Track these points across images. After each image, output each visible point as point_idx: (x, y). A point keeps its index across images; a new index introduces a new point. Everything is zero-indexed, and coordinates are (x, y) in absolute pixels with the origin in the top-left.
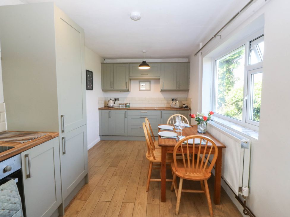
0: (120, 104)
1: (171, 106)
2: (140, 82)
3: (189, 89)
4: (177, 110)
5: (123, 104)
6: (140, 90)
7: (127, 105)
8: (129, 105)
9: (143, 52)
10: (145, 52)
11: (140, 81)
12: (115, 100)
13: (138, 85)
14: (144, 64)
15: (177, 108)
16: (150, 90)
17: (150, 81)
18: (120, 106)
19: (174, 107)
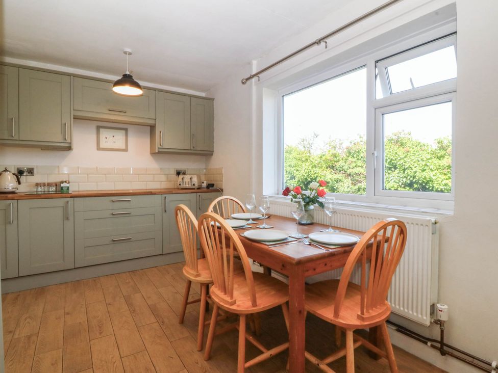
0: (37, 185)
1: (180, 185)
2: (101, 130)
3: (213, 151)
4: (197, 193)
5: (49, 185)
6: (99, 148)
7: (62, 185)
8: (68, 185)
9: (125, 53)
10: (130, 54)
11: (98, 128)
12: (21, 172)
13: (94, 137)
14: (127, 79)
15: (194, 189)
16: (126, 150)
17: (126, 130)
18: (39, 189)
19: (187, 186)
